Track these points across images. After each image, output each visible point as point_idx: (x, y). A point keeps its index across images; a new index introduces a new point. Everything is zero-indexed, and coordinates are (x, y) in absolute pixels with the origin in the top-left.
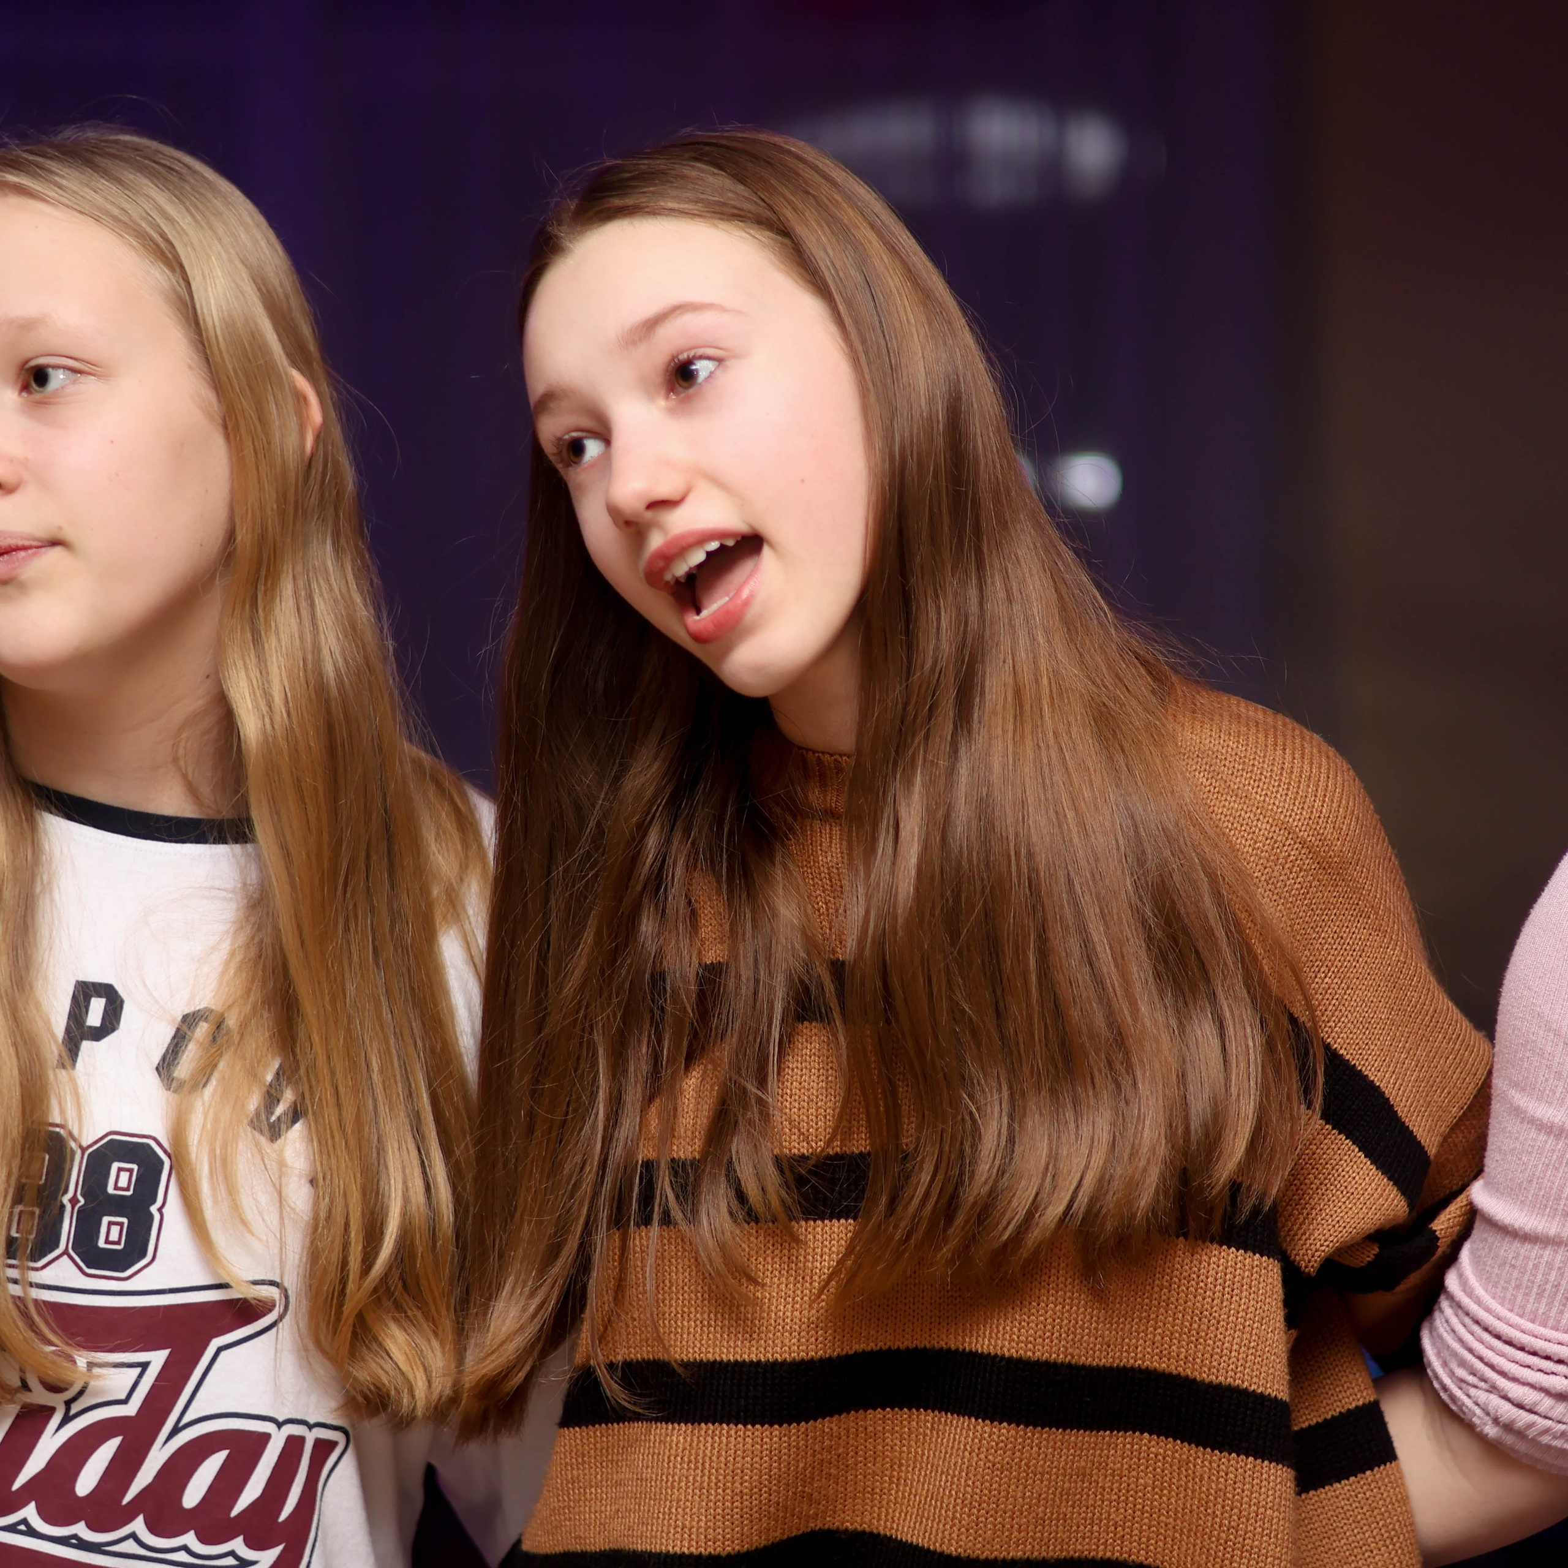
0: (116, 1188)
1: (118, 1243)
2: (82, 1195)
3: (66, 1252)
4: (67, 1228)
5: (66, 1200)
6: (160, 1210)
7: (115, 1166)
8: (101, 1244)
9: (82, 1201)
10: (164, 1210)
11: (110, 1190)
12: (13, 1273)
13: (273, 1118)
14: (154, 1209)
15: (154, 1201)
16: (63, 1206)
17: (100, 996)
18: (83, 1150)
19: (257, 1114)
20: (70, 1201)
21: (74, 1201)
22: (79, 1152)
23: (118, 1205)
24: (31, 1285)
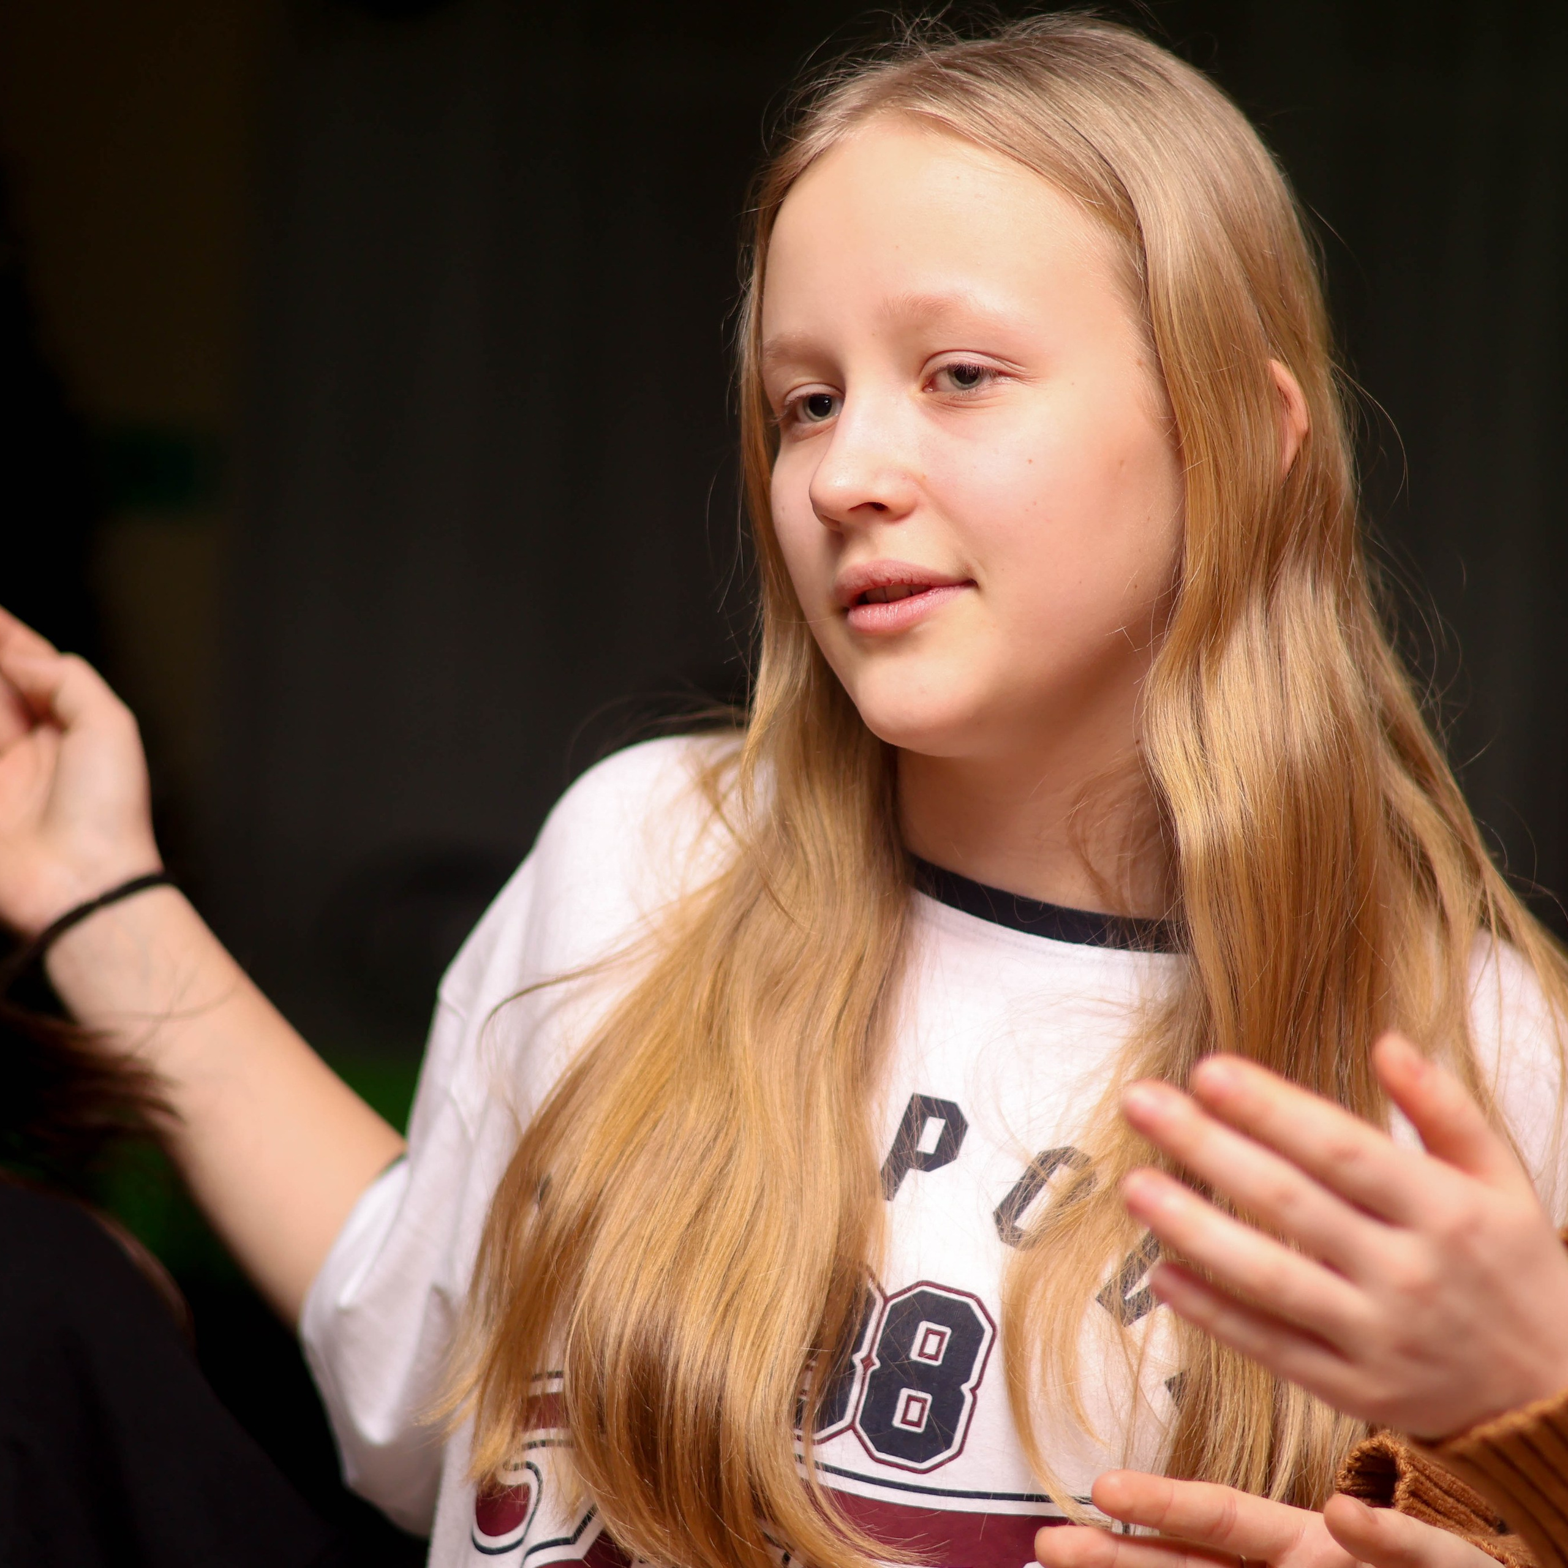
0: (921, 1354)
1: (917, 1424)
2: (878, 1356)
3: (851, 1427)
4: (857, 1394)
5: (857, 1358)
6: (973, 1390)
7: (924, 1326)
8: (897, 1422)
9: (877, 1364)
10: (978, 1392)
11: (914, 1355)
12: (798, 1448)
13: (1127, 1298)
14: (965, 1388)
15: (966, 1379)
16: (852, 1366)
17: (941, 1117)
18: (886, 1300)
19: (1108, 1289)
20: (863, 1361)
21: (867, 1362)
22: (880, 1302)
23: (922, 1377)
24: (817, 1465)
